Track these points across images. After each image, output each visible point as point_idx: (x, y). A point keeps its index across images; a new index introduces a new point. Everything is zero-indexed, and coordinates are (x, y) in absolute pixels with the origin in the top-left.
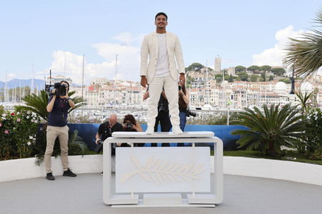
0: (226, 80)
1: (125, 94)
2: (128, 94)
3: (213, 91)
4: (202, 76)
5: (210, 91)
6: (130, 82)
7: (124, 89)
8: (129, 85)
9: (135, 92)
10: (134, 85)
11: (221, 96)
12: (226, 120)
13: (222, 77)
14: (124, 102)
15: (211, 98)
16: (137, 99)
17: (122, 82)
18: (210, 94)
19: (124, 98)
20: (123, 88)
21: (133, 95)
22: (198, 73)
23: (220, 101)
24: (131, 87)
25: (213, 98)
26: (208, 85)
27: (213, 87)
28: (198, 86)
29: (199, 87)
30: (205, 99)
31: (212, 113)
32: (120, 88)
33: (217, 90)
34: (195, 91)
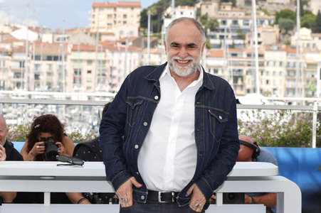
0: (305, 25)
1: (22, 64)
2: (31, 64)
3: (269, 56)
4: (239, 14)
5: (261, 56)
6: (37, 30)
7: (21, 50)
8: (33, 36)
9: (49, 58)
10: (47, 38)
11: (291, 73)
12: (310, 132)
13: (294, 18)
14: (18, 85)
15: (265, 77)
16: (55, 79)
17: (15, 29)
18: (261, 64)
19: (17, 74)
20: (16, 44)
21: (44, 66)
22: (228, 8)
23: (290, 84)
24: (38, 42)
25: (271, 78)
26: (256, 39)
27: (269, 48)
28: (229, 42)
29: (232, 46)
30: (248, 78)
31: (269, 114)
32: (7, 47)
33: (281, 56)
34: (220, 56)
